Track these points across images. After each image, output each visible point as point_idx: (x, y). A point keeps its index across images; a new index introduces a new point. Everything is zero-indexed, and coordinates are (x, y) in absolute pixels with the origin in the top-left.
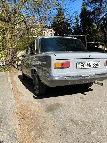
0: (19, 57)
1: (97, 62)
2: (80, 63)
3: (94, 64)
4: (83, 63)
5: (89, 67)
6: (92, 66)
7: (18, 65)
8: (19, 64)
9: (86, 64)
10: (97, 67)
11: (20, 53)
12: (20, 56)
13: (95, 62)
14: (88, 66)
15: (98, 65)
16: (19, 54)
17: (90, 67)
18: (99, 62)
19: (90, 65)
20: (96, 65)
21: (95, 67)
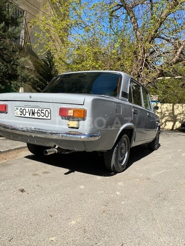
0: (177, 115)
1: (45, 110)
2: (19, 108)
3: (39, 111)
4: (23, 108)
5: (31, 116)
6: (36, 114)
7: (175, 129)
8: (175, 126)
9: (27, 110)
10: (45, 117)
11: (180, 107)
12: (180, 114)
13: (40, 109)
14: (30, 114)
15: (47, 116)
16: (179, 109)
17: (33, 117)
18: (49, 110)
19: (33, 114)
20: (43, 115)
21: (41, 117)
